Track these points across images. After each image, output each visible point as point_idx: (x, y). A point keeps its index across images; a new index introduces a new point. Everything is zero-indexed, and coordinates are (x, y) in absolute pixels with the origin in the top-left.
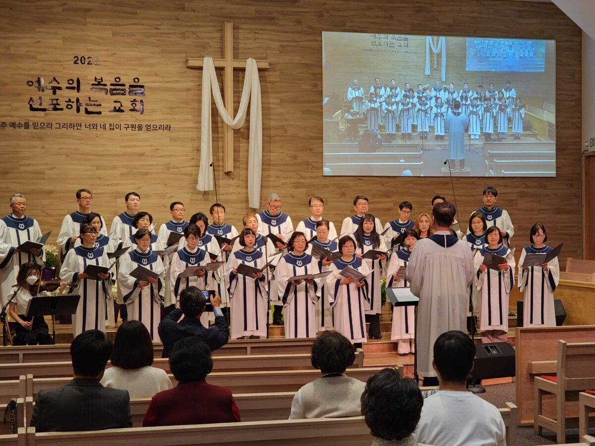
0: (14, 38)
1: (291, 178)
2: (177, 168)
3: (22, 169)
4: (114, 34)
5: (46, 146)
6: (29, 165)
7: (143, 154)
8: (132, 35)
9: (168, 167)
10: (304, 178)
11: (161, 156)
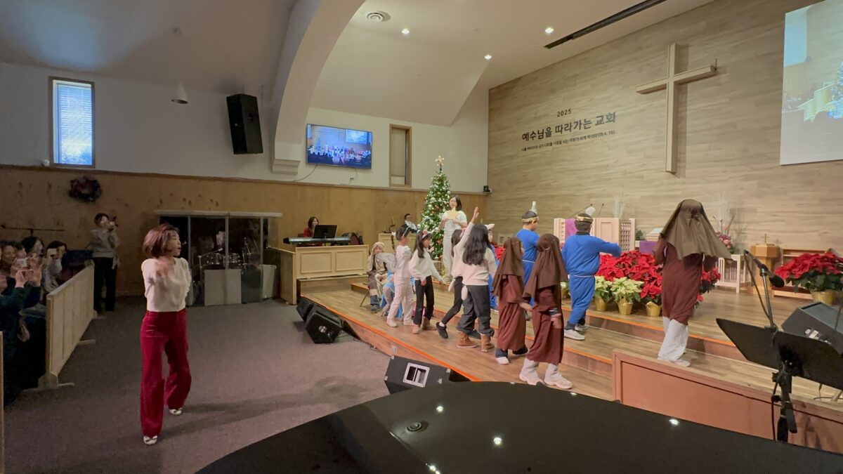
0: (539, 106)
1: (741, 171)
2: (632, 173)
3: (540, 183)
4: (593, 85)
5: (553, 168)
6: (544, 181)
7: (607, 166)
8: (603, 82)
9: (625, 173)
10: (756, 170)
11: (620, 166)
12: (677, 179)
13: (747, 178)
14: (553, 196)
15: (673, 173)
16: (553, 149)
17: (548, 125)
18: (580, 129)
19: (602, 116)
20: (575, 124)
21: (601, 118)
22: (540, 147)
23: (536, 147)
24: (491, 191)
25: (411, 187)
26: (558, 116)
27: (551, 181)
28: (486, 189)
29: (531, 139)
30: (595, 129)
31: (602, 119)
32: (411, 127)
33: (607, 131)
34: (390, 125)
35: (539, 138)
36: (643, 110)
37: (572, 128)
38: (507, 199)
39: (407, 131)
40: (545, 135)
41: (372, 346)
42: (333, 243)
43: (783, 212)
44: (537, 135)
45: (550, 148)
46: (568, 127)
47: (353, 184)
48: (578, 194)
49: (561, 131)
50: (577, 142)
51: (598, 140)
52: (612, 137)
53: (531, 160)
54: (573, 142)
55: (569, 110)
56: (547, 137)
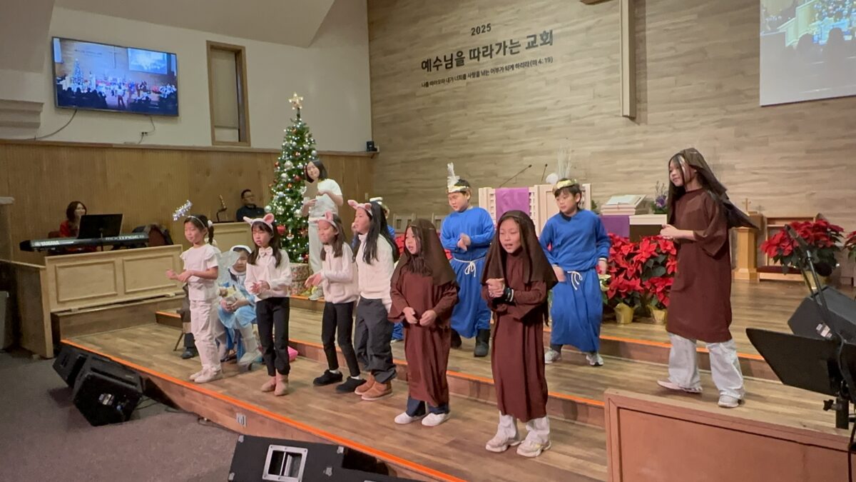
1: (714, 114)
2: (578, 118)
3: (452, 136)
5: (469, 113)
6: (457, 132)
7: (545, 109)
9: (569, 119)
10: (732, 113)
11: (562, 108)
12: (637, 127)
13: (723, 124)
14: (471, 156)
15: (632, 118)
16: (468, 83)
17: (460, 47)
18: (504, 54)
19: (535, 36)
20: (498, 47)
21: (532, 39)
22: (449, 81)
23: (443, 81)
24: (378, 150)
25: (250, 145)
26: (473, 34)
27: (466, 133)
28: (371, 146)
29: (434, 69)
30: (527, 55)
31: (535, 41)
32: (244, 48)
33: (543, 58)
34: (208, 42)
35: (447, 68)
36: (589, 28)
37: (494, 53)
38: (403, 162)
39: (237, 53)
40: (454, 62)
41: (200, 418)
42: (118, 245)
43: (765, 168)
44: (444, 64)
45: (461, 83)
46: (488, 52)
47: (148, 141)
48: (505, 151)
49: (478, 57)
50: (501, 74)
51: (530, 70)
52: (550, 67)
53: (436, 101)
54: (495, 75)
55: (488, 26)
56: (457, 65)
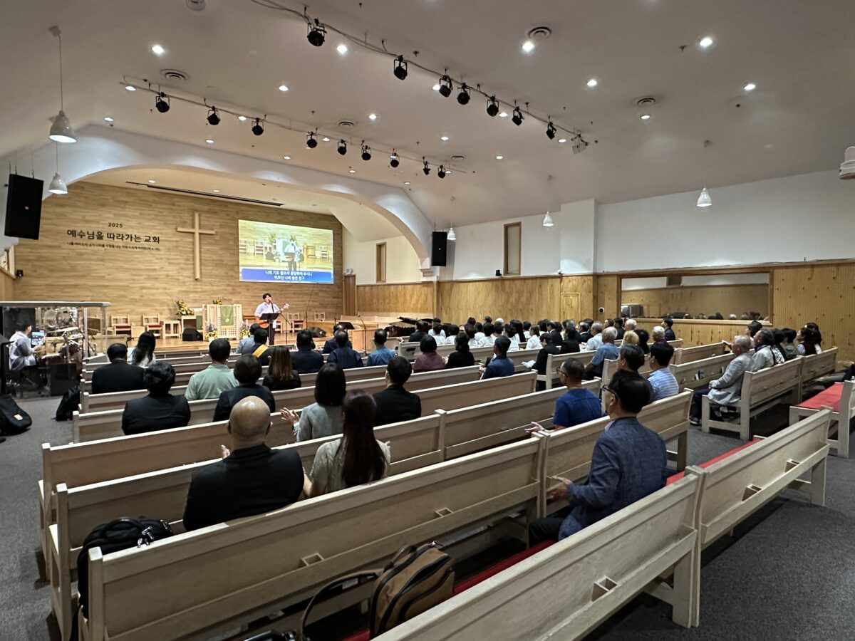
0: (88, 212)
3: (93, 275)
4: (141, 214)
5: (106, 264)
6: (96, 273)
7: (155, 270)
8: (149, 215)
9: (167, 276)
11: (164, 271)
12: (198, 283)
14: (108, 286)
15: (197, 279)
16: (106, 249)
17: (100, 230)
18: (131, 240)
19: (150, 237)
20: (127, 236)
21: (148, 238)
22: (91, 245)
23: (86, 245)
24: (24, 276)
26: (110, 226)
27: (103, 274)
28: (19, 273)
29: (78, 237)
30: (146, 245)
31: (150, 239)
33: (154, 248)
35: (89, 238)
37: (124, 239)
38: (47, 285)
40: (95, 237)
44: (87, 236)
45: (101, 248)
46: (121, 237)
48: (131, 286)
49: (113, 238)
50: (129, 249)
51: (146, 251)
52: (158, 252)
53: (81, 254)
54: (125, 249)
55: (121, 225)
56: (98, 238)
